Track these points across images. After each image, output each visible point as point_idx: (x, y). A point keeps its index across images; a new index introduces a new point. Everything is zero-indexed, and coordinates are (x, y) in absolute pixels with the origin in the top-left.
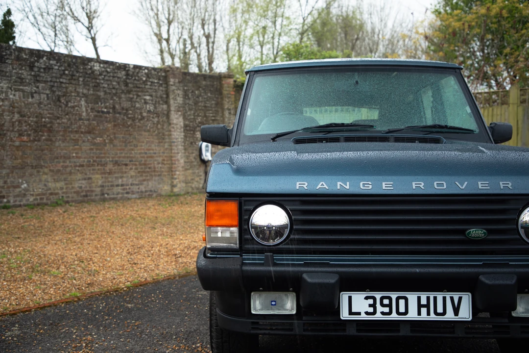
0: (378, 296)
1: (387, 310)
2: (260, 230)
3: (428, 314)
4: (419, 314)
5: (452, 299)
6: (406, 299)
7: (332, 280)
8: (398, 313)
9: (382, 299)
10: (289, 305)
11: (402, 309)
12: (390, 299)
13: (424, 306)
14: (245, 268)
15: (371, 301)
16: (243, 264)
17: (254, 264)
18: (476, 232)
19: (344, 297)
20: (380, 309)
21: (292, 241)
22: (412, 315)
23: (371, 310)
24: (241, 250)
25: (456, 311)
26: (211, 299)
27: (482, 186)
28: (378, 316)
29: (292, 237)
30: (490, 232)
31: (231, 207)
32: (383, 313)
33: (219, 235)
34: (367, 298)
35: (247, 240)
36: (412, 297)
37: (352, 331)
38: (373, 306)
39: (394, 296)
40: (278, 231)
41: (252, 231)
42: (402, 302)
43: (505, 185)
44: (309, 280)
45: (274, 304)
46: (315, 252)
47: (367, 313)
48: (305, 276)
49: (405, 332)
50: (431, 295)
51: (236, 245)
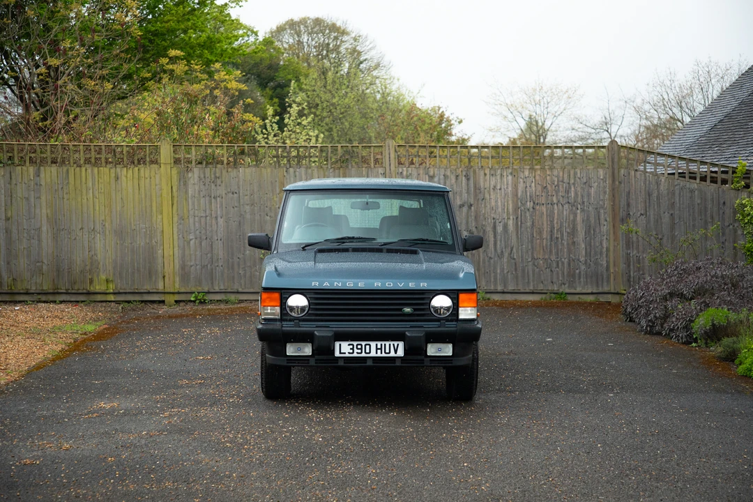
0: (355, 343)
1: (359, 351)
2: (292, 308)
3: (381, 353)
4: (377, 353)
5: (394, 345)
6: (370, 345)
7: (330, 334)
8: (366, 353)
9: (357, 345)
10: (307, 350)
11: (368, 351)
12: (362, 345)
13: (379, 349)
14: (284, 328)
15: (351, 347)
16: (282, 327)
17: (288, 327)
18: (407, 310)
19: (337, 344)
20: (356, 350)
21: (310, 315)
22: (373, 354)
23: (351, 351)
24: (281, 320)
25: (396, 352)
26: (262, 346)
27: (412, 285)
28: (355, 355)
29: (309, 312)
30: (415, 310)
31: (277, 295)
32: (357, 353)
33: (269, 311)
34: (349, 345)
35: (284, 314)
36: (373, 344)
37: (341, 363)
38: (353, 349)
39: (363, 343)
40: (303, 309)
41: (288, 309)
42: (368, 347)
43: (424, 285)
44: (317, 334)
45: (299, 349)
46: (322, 321)
47: (349, 353)
48: (316, 332)
49: (369, 363)
50: (383, 343)
51: (278, 317)
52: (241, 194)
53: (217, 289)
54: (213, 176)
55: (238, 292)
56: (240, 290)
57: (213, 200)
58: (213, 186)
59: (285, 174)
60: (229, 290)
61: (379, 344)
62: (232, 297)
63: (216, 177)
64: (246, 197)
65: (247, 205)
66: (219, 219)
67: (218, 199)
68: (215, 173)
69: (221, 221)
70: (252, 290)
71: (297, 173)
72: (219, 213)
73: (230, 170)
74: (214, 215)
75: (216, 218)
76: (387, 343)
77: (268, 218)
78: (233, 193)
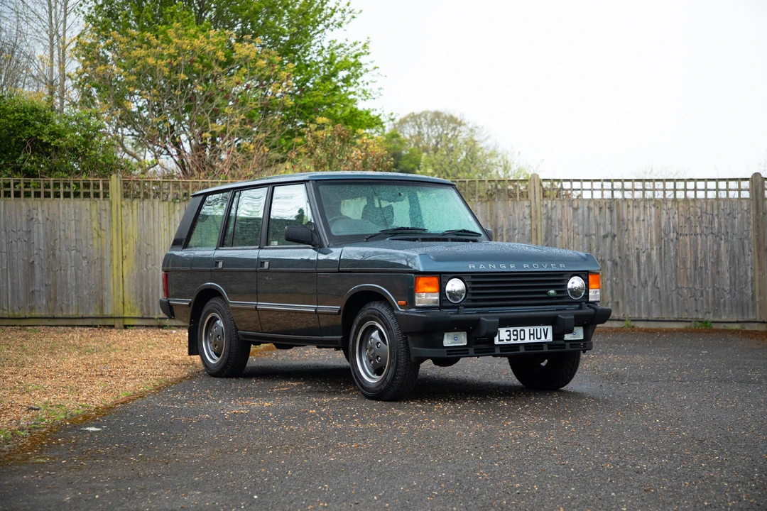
0: (512, 329)
1: (515, 337)
2: (452, 294)
3: (534, 339)
4: (530, 339)
5: (544, 329)
6: (524, 330)
8: (521, 339)
9: (514, 331)
10: (464, 339)
12: (517, 331)
13: (532, 334)
15: (509, 333)
17: (449, 314)
18: (552, 292)
20: (513, 337)
21: (468, 300)
22: (527, 340)
23: (508, 338)
24: (441, 307)
27: (553, 267)
28: (512, 342)
29: (468, 297)
30: (557, 292)
31: (435, 280)
32: (514, 340)
33: (425, 298)
34: (507, 331)
35: (444, 300)
36: (527, 329)
37: (498, 352)
38: (509, 335)
39: (519, 329)
40: (460, 294)
41: (447, 295)
42: (522, 332)
43: (562, 267)
44: (486, 320)
45: (456, 339)
47: (507, 340)
48: (482, 318)
49: (522, 350)
50: (535, 328)
51: (438, 305)
61: (532, 328)
76: (539, 328)
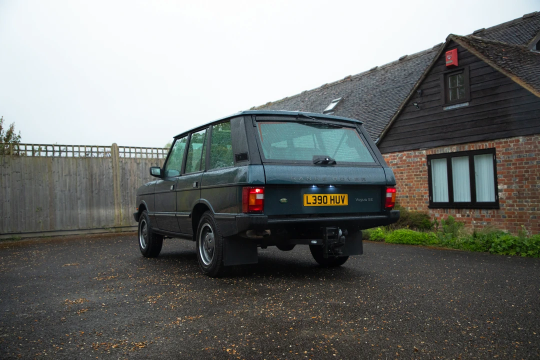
52: (22, 173)
53: (6, 232)
54: (3, 162)
55: (21, 233)
56: (22, 231)
57: (3, 177)
58: (3, 168)
59: (52, 161)
60: (15, 232)
62: (17, 236)
63: (5, 163)
64: (26, 175)
65: (27, 179)
66: (7, 188)
67: (7, 176)
68: (4, 161)
69: (9, 190)
70: (31, 231)
71: (59, 161)
72: (7, 184)
73: (14, 158)
74: (3, 186)
75: (5, 188)
77: (41, 187)
78: (17, 172)
